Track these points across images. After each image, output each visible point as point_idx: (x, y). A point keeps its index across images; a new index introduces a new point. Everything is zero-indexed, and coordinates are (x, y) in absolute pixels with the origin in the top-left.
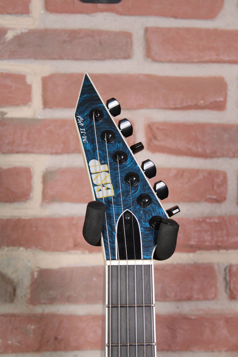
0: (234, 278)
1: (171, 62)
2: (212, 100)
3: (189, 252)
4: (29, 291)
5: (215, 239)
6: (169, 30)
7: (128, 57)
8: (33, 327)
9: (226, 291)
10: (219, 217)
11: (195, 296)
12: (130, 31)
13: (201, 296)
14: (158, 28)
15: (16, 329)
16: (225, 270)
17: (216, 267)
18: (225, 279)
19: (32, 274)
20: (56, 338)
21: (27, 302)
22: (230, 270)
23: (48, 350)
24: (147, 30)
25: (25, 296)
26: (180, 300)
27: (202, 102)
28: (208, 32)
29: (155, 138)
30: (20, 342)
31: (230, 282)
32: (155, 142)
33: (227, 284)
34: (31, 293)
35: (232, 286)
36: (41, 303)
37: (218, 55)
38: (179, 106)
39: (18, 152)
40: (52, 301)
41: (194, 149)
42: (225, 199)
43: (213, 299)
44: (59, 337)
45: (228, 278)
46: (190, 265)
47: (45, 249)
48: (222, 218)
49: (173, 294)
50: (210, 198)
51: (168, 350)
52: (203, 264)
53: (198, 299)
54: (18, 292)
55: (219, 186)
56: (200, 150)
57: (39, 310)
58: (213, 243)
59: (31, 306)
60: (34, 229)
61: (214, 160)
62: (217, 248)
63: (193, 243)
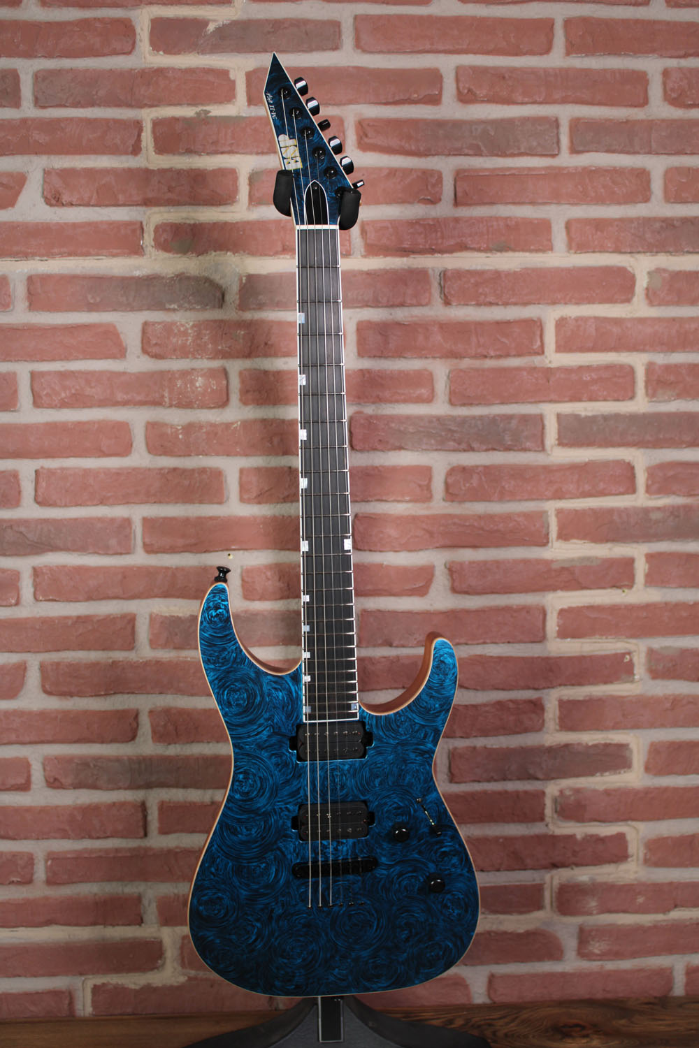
0: (449, 283)
1: (381, 52)
2: (426, 93)
3: (402, 256)
4: (238, 297)
5: (429, 242)
6: (380, 17)
7: (336, 48)
8: (242, 333)
9: (440, 297)
10: (434, 219)
11: (409, 301)
12: (338, 20)
13: (414, 302)
14: (367, 15)
15: (226, 334)
16: (440, 274)
17: (430, 272)
18: (440, 284)
19: (241, 280)
20: (266, 344)
21: (236, 309)
22: (444, 275)
23: (259, 356)
24: (356, 17)
25: (233, 302)
26: (393, 306)
27: (416, 96)
28: (421, 19)
29: (366, 136)
30: (230, 347)
31: (444, 287)
32: (366, 140)
33: (442, 288)
34: (240, 298)
35: (446, 290)
36: (250, 309)
37: (432, 44)
38: (391, 101)
39: (222, 153)
40: (261, 307)
41: (407, 146)
42: (440, 200)
43: (427, 305)
44: (269, 343)
45: (442, 284)
46: (403, 269)
47: (253, 254)
48: (436, 220)
49: (385, 300)
50: (424, 199)
51: (380, 357)
52: (417, 268)
53: (411, 305)
54: (227, 298)
55: (434, 186)
56: (413, 148)
57: (248, 316)
58: (427, 247)
59: (240, 313)
60: (241, 233)
61: (429, 159)
62: (432, 251)
63: (405, 246)
